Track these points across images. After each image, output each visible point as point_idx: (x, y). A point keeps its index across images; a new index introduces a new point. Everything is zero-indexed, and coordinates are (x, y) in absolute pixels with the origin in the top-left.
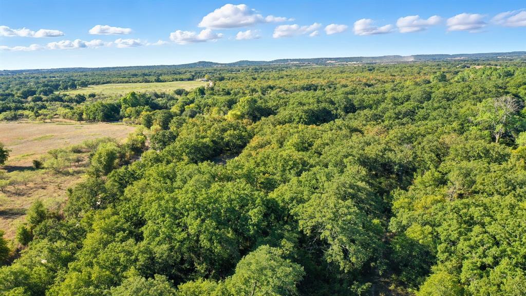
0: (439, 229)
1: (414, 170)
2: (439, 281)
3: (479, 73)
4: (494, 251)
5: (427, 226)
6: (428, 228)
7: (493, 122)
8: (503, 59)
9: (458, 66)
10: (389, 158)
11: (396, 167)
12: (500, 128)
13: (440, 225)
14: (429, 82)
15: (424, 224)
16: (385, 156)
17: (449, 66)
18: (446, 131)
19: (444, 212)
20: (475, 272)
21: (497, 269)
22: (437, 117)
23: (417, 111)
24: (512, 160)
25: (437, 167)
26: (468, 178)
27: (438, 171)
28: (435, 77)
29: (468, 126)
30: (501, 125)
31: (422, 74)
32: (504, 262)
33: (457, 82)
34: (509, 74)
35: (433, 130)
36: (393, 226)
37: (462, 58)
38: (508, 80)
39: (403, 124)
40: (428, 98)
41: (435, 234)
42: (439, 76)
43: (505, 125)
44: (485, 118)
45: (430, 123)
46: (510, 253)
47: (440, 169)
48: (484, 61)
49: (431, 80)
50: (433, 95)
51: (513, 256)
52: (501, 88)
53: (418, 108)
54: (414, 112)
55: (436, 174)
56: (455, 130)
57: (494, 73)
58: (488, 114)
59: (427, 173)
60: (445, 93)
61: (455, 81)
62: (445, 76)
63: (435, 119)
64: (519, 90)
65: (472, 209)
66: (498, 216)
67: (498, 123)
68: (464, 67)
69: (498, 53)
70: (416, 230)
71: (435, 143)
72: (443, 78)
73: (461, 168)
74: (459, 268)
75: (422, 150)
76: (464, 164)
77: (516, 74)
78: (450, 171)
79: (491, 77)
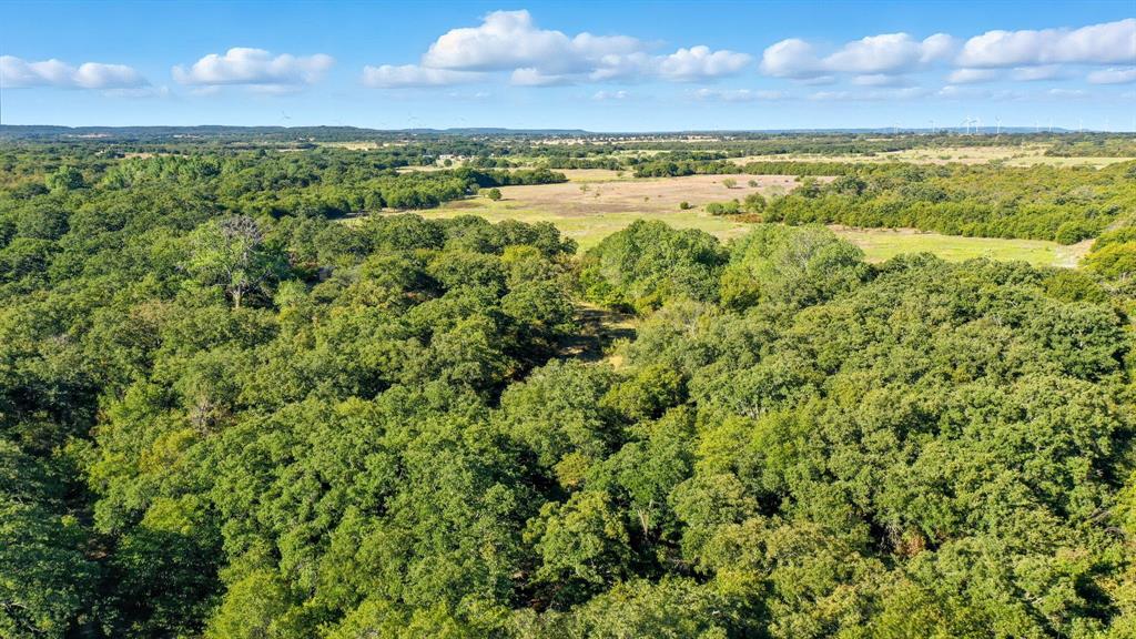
0: (213, 495)
1: (97, 389)
2: (254, 590)
3: (152, 169)
4: (329, 500)
5: (186, 497)
6: (190, 501)
7: (225, 267)
8: (185, 141)
9: (97, 154)
10: (29, 374)
11: (52, 392)
12: (239, 278)
13: (210, 487)
14: (44, 190)
15: (178, 493)
16: (20, 372)
17: (78, 152)
18: (135, 295)
19: (210, 458)
20: (307, 548)
21: (341, 530)
22: (104, 268)
23: (48, 258)
24: (284, 335)
25: (148, 376)
26: (220, 384)
27: (153, 382)
28: (57, 177)
29: (175, 281)
30: (241, 273)
31: (17, 170)
32: (351, 514)
33: (109, 188)
34: (211, 172)
35: (102, 296)
36: (104, 519)
37: (100, 136)
38: (213, 182)
39: (24, 291)
40: (62, 225)
41: (207, 506)
42: (66, 176)
43: (247, 271)
44: (208, 260)
45: (92, 283)
46: (353, 495)
47: (154, 377)
48: (148, 142)
49: (49, 185)
50: (72, 221)
51: (359, 499)
52: (206, 198)
53: (51, 251)
54: (41, 261)
55: (151, 389)
56: (154, 293)
57: (182, 169)
58: (215, 253)
59: (132, 390)
60: (99, 215)
61: (105, 186)
62: (79, 176)
63: (100, 272)
64: (240, 203)
65: (263, 439)
66: (313, 438)
67: (233, 269)
68: (112, 155)
69: (174, 128)
70: (168, 510)
71: (123, 325)
72: (75, 181)
73: (201, 367)
74: (276, 555)
75: (96, 343)
76: (201, 356)
77: (224, 170)
78: (178, 377)
79: (179, 178)
